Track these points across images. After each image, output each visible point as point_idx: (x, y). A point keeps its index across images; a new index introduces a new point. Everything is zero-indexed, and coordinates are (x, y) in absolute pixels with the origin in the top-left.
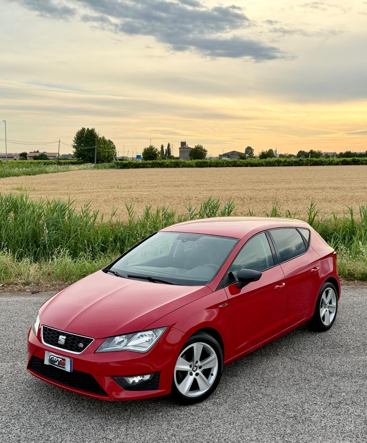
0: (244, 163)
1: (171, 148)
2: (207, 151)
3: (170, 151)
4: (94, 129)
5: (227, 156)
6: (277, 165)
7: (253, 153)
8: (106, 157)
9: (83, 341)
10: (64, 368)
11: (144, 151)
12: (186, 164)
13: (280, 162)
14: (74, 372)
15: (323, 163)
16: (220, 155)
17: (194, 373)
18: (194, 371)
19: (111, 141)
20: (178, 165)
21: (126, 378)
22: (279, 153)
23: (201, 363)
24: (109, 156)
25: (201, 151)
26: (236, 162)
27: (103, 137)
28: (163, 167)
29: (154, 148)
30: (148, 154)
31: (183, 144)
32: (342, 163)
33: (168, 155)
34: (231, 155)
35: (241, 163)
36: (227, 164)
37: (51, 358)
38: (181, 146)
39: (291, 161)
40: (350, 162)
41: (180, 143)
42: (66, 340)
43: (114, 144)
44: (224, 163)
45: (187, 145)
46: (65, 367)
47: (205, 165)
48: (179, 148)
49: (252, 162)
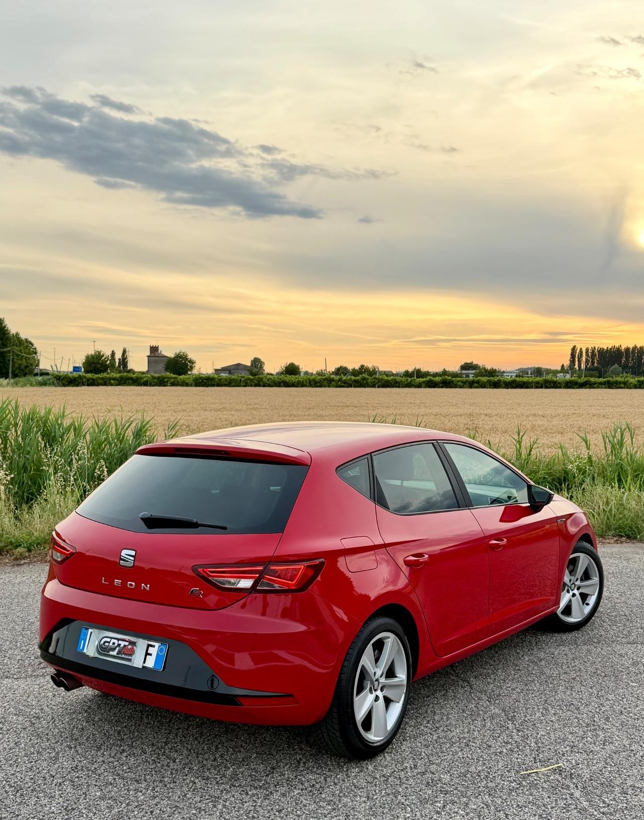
2: (194, 363)
3: (127, 361)
4: (4, 318)
5: (228, 372)
6: (327, 384)
7: (264, 368)
8: (23, 367)
11: (86, 360)
12: (177, 381)
13: (333, 380)
15: (398, 384)
16: (216, 370)
19: (30, 342)
20: (164, 382)
24: (27, 367)
25: (185, 362)
26: (262, 379)
27: (17, 334)
29: (103, 356)
30: (94, 365)
31: (154, 349)
32: (426, 384)
33: (123, 367)
34: (234, 369)
35: (270, 381)
36: (246, 383)
38: (151, 353)
39: (349, 380)
40: (439, 382)
41: (149, 347)
43: (36, 345)
44: (241, 380)
45: (161, 352)
47: (210, 383)
48: (148, 356)
49: (288, 380)
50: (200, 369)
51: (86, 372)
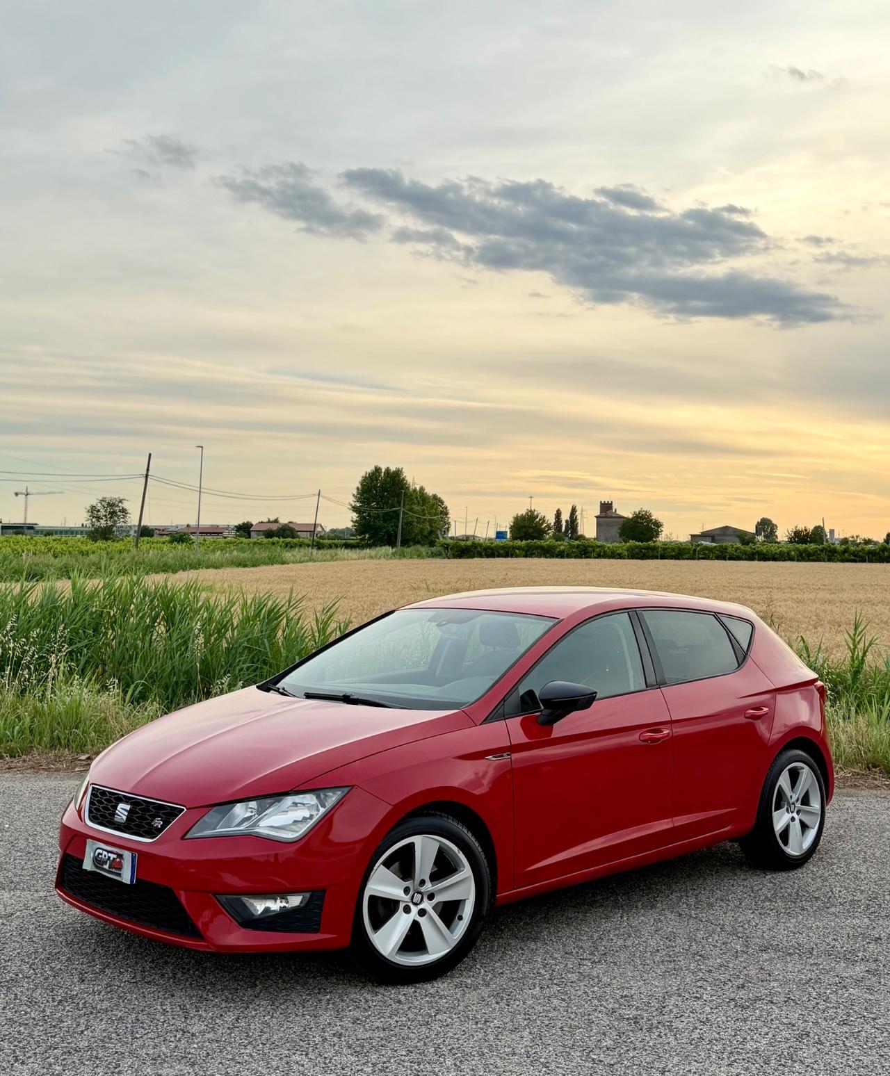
0: (745, 553)
1: (579, 517)
2: (661, 525)
3: (577, 525)
4: (402, 469)
5: (710, 539)
6: (826, 558)
7: (776, 533)
9: (163, 814)
10: (119, 875)
11: (514, 523)
12: (605, 552)
13: (834, 551)
14: (140, 885)
16: (693, 536)
17: (414, 910)
18: (416, 904)
19: (440, 498)
20: (588, 552)
21: (246, 900)
22: (842, 537)
23: (432, 886)
24: (431, 532)
25: (648, 525)
26: (726, 549)
27: (422, 489)
28: (552, 557)
29: (537, 516)
30: (524, 529)
31: (606, 507)
33: (571, 532)
34: (718, 535)
35: (739, 551)
36: (705, 554)
37: (96, 854)
38: (601, 512)
39: (860, 551)
41: (599, 505)
42: (130, 812)
43: (446, 504)
44: (695, 550)
45: (615, 510)
46: (122, 872)
47: (651, 554)
48: (597, 517)
49: (765, 551)
50: (671, 534)
51: (514, 538)
